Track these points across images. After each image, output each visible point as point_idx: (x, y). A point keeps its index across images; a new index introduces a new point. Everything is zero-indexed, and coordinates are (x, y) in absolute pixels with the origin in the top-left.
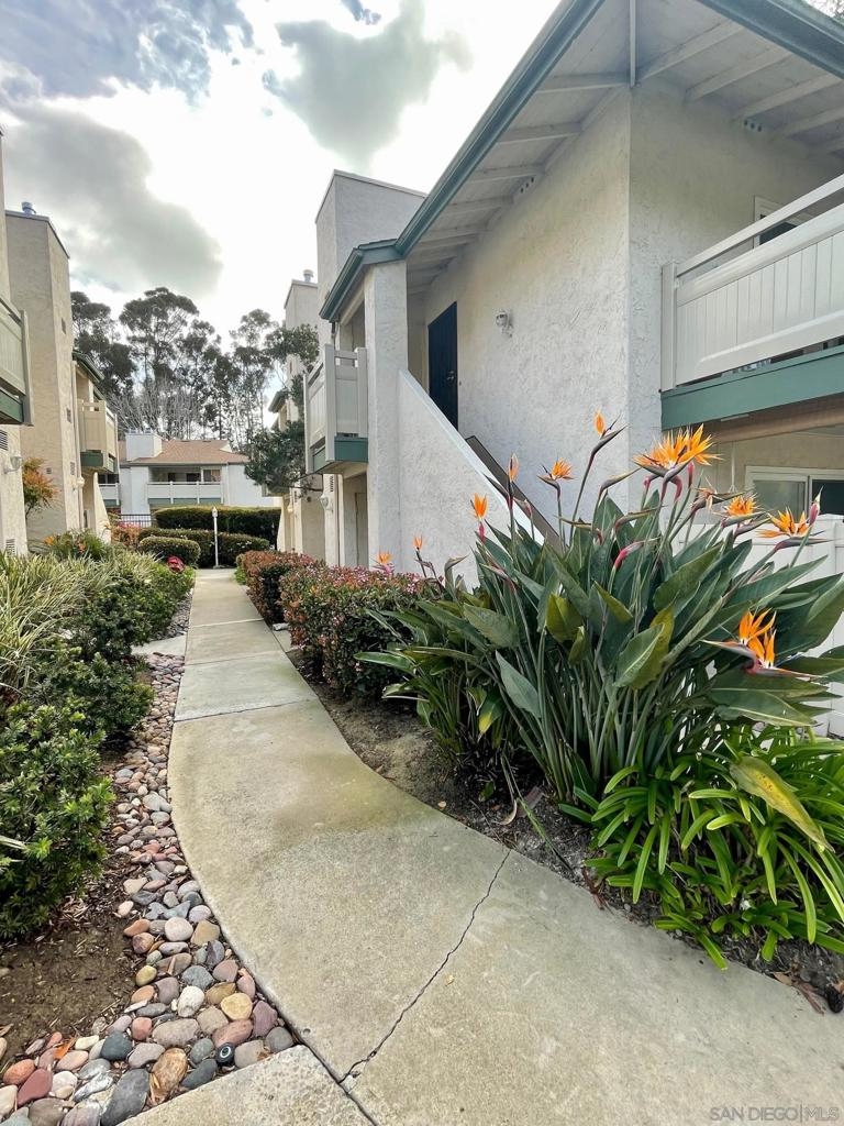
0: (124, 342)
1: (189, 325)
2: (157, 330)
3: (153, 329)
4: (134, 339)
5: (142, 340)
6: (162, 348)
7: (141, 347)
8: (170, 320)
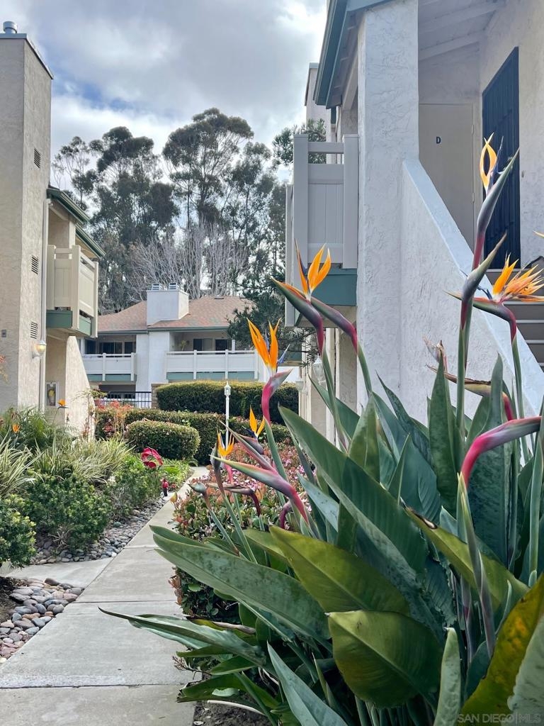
0: (166, 180)
1: (241, 151)
2: (204, 163)
3: (199, 160)
4: (177, 177)
5: (186, 177)
6: (209, 184)
7: (184, 185)
8: (220, 148)
